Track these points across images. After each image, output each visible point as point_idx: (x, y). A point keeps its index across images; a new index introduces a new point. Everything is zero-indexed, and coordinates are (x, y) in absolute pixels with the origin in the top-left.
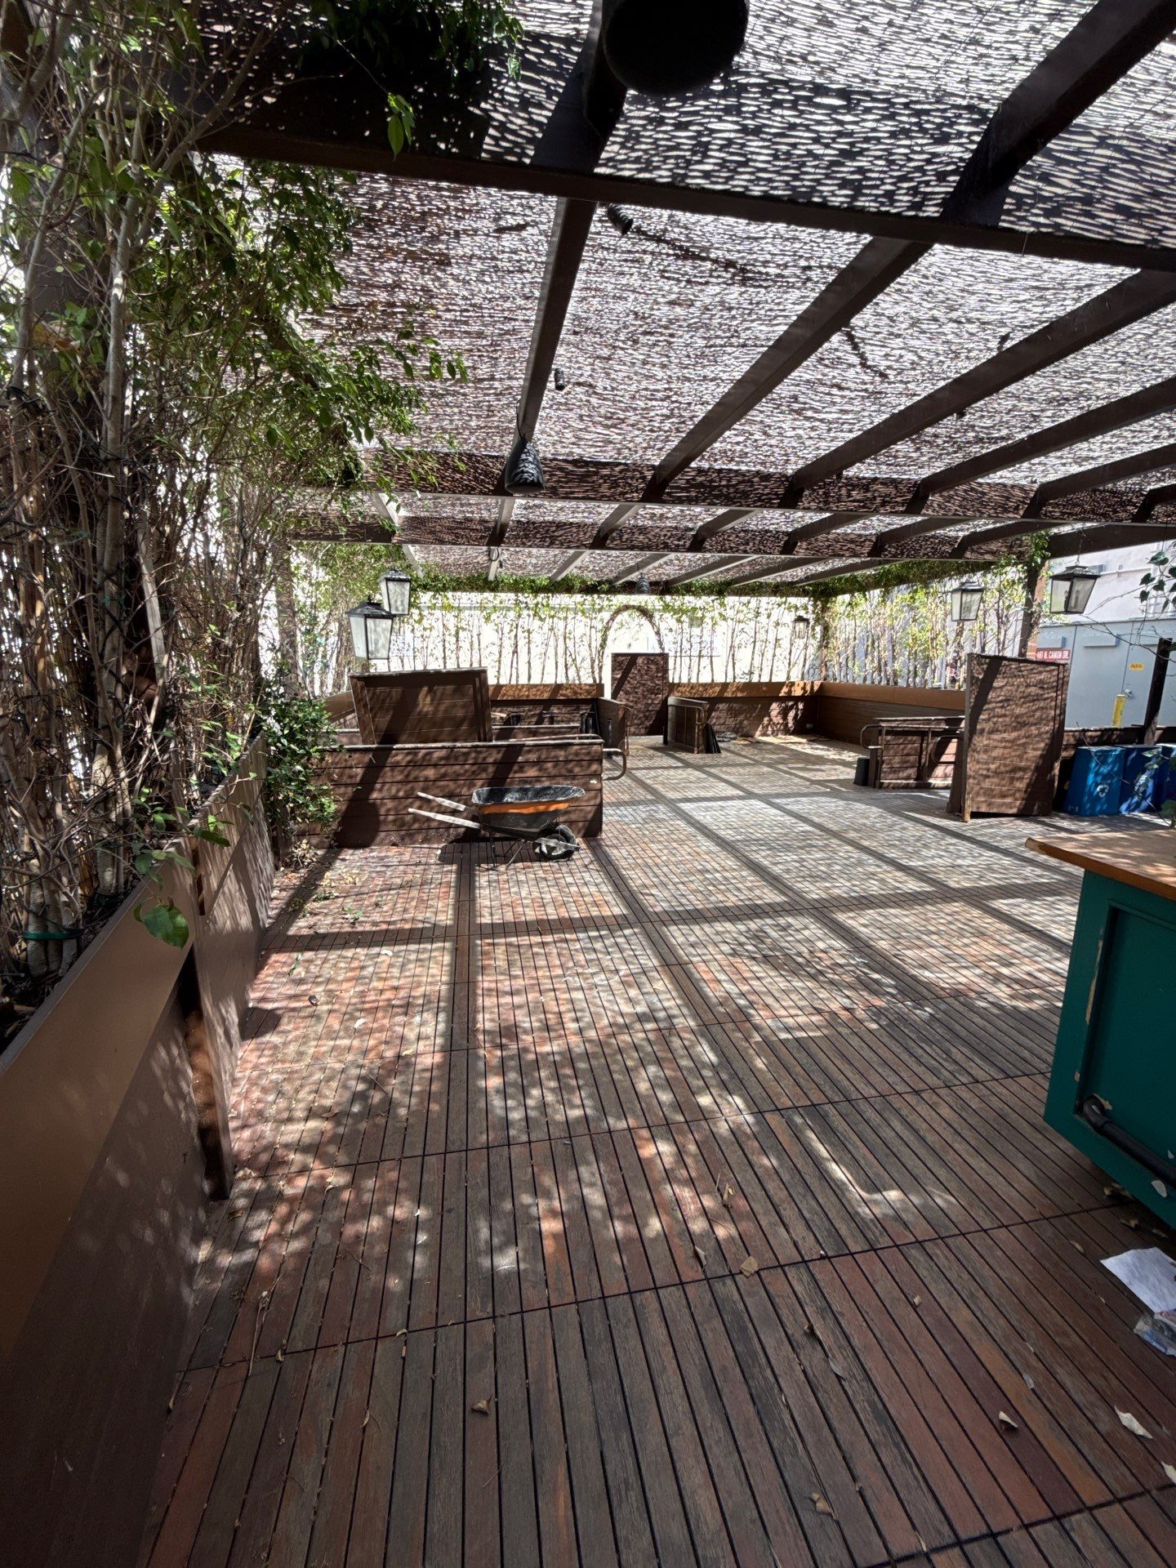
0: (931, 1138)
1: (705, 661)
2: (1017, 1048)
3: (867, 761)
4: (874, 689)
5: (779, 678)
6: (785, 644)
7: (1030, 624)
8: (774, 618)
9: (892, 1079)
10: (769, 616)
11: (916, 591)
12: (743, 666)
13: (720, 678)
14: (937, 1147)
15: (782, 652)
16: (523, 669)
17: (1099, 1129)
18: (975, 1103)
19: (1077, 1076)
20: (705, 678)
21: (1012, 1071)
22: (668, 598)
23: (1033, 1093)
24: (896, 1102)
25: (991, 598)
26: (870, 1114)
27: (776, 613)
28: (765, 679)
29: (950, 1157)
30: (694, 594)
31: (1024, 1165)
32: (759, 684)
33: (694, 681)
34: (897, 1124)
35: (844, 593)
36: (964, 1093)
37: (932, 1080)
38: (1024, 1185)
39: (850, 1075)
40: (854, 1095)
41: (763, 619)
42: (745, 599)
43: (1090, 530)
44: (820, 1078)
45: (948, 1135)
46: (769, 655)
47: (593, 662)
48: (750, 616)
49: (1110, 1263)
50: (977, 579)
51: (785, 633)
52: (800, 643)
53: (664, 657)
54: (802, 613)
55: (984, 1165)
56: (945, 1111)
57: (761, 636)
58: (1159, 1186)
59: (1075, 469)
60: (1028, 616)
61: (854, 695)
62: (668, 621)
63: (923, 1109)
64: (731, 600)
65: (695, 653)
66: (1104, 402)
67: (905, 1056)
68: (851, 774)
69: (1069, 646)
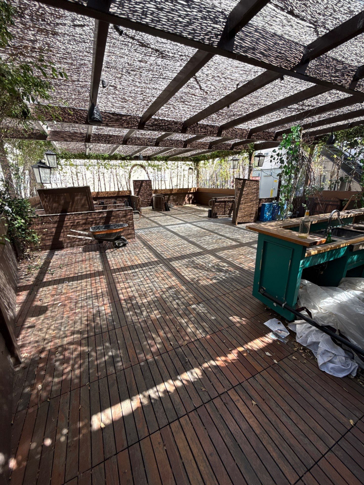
0: (228, 305)
1: (163, 182)
2: (247, 280)
3: (211, 210)
4: (212, 190)
5: (186, 187)
6: (186, 176)
7: (250, 170)
8: (183, 168)
9: (219, 293)
10: (181, 168)
11: (221, 160)
12: (175, 183)
13: (168, 188)
14: (229, 306)
15: (186, 179)
16: (103, 186)
17: (263, 294)
18: (238, 295)
19: (259, 283)
20: (163, 188)
21: (246, 286)
22: (149, 162)
23: (250, 290)
24: (220, 298)
25: (241, 162)
26: (213, 302)
27: (183, 167)
28: (181, 187)
29: (232, 308)
30: (158, 160)
31: (248, 307)
32: (180, 189)
33: (160, 188)
34: (220, 303)
35: (202, 160)
36: (235, 293)
37: (228, 291)
38: (248, 311)
39: (208, 293)
40: (209, 298)
41: (179, 168)
42: (174, 162)
43: (263, 143)
44: (200, 296)
45: (231, 303)
46: (182, 180)
47: (127, 183)
48: (176, 168)
49: (266, 324)
50: (237, 156)
51: (186, 173)
52: (191, 176)
53: (150, 181)
54: (191, 167)
55: (240, 308)
56: (231, 298)
57: (179, 174)
58: (275, 304)
59: (259, 125)
60: (250, 167)
61: (207, 191)
62: (150, 170)
63: (226, 298)
64: (169, 162)
65: (160, 180)
66: (264, 106)
67: (222, 287)
68: (206, 214)
69: (260, 176)
